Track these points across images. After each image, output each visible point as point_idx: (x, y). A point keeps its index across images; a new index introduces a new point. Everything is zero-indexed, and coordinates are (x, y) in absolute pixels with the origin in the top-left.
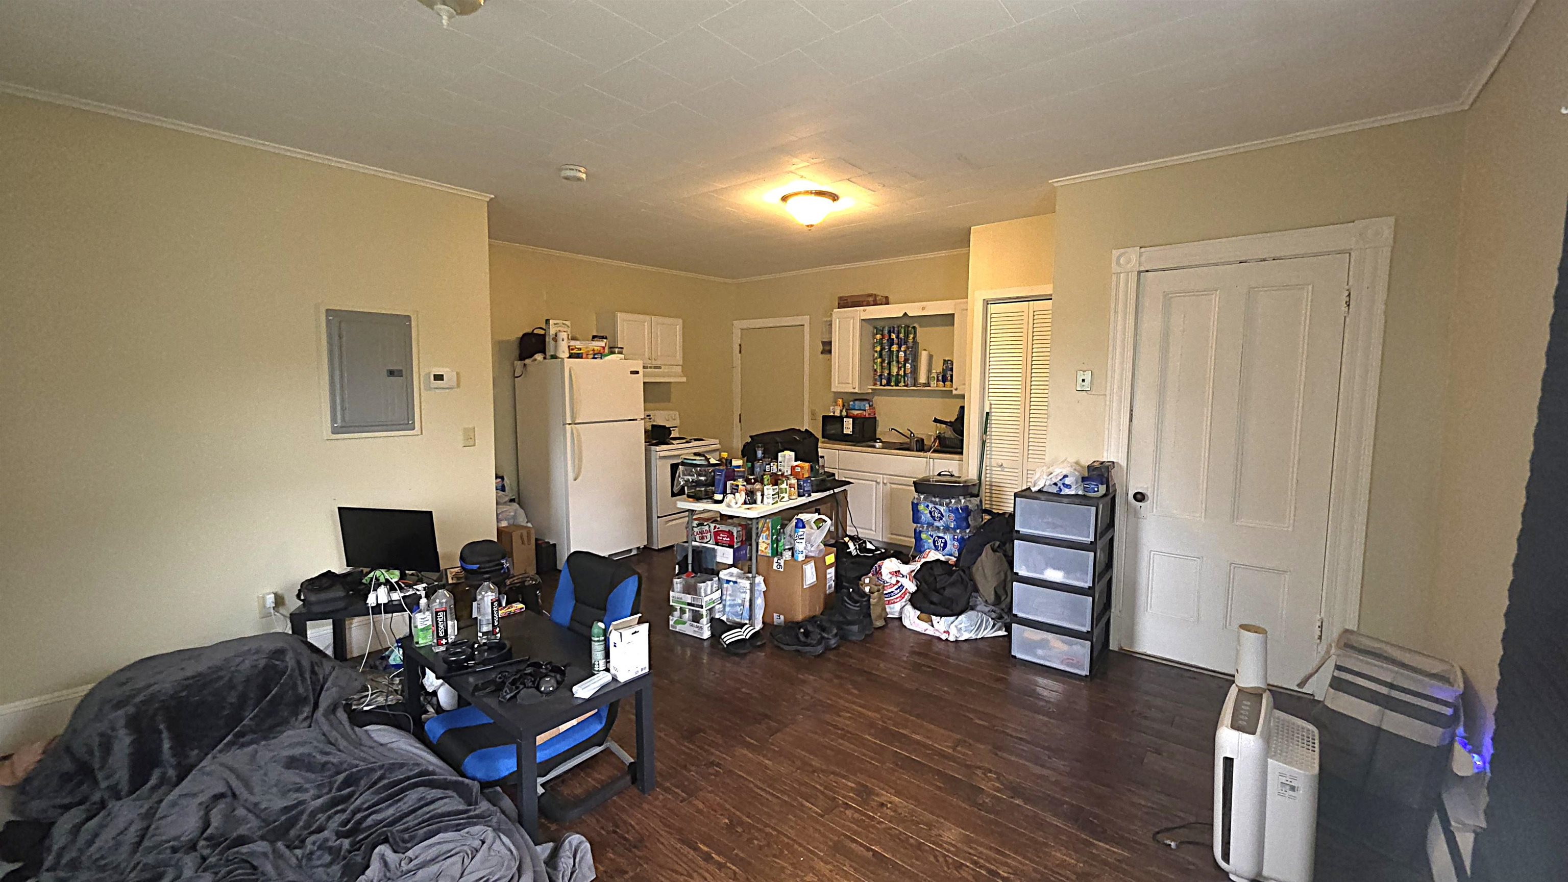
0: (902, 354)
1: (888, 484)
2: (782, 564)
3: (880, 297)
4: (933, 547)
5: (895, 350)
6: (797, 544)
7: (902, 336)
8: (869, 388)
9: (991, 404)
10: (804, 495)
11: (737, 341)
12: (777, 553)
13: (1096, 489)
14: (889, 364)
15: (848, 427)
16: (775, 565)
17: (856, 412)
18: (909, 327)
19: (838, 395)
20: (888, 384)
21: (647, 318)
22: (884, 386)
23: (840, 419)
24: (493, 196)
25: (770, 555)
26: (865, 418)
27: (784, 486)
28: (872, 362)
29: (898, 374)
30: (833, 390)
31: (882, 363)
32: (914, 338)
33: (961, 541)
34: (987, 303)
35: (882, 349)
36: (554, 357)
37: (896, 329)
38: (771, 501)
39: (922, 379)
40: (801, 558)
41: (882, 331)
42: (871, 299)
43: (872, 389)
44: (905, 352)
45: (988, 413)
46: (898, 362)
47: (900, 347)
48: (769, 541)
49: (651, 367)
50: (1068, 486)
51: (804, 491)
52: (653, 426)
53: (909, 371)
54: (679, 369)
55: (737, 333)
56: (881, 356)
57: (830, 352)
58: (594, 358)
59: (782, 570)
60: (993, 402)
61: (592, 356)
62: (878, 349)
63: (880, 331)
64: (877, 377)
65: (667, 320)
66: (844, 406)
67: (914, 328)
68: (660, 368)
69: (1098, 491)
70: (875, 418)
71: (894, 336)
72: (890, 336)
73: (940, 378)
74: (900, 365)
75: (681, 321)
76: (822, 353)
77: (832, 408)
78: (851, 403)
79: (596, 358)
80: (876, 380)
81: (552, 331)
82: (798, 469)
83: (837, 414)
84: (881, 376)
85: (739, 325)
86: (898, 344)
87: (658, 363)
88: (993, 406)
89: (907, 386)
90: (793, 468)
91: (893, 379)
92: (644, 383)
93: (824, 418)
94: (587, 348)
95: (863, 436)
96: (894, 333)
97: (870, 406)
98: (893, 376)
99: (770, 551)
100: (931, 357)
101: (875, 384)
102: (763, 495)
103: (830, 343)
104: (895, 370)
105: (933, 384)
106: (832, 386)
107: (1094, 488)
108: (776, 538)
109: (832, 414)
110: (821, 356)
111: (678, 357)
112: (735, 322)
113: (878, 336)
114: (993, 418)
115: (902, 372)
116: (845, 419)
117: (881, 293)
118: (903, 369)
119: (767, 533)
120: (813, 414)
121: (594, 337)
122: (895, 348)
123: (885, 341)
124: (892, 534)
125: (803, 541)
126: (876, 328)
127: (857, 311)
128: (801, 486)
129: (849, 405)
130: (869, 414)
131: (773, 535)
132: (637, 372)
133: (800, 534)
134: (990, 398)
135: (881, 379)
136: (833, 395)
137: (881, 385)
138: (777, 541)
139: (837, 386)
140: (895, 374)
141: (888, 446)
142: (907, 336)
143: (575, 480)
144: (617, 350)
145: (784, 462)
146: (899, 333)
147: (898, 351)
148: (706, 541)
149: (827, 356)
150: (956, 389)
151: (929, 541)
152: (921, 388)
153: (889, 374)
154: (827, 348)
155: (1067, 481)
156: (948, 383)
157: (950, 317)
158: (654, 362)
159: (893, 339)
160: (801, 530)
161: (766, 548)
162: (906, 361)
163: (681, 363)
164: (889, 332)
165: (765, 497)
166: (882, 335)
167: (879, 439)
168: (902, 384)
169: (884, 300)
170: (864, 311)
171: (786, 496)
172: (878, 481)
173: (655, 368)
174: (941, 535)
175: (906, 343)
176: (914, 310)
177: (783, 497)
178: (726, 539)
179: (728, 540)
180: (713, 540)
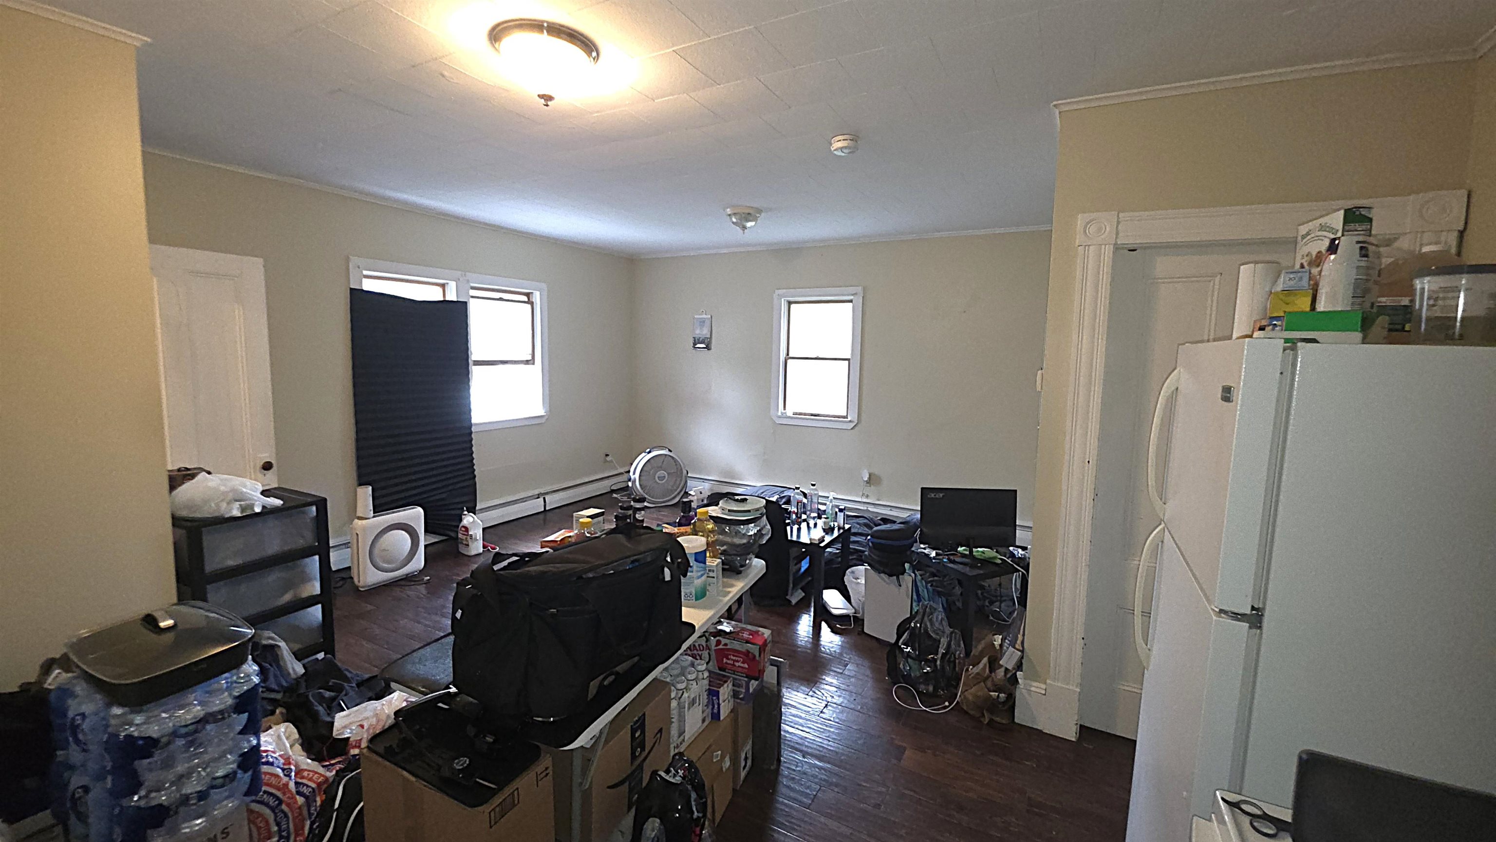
178: (742, 665)
179: (746, 666)
180: (713, 662)
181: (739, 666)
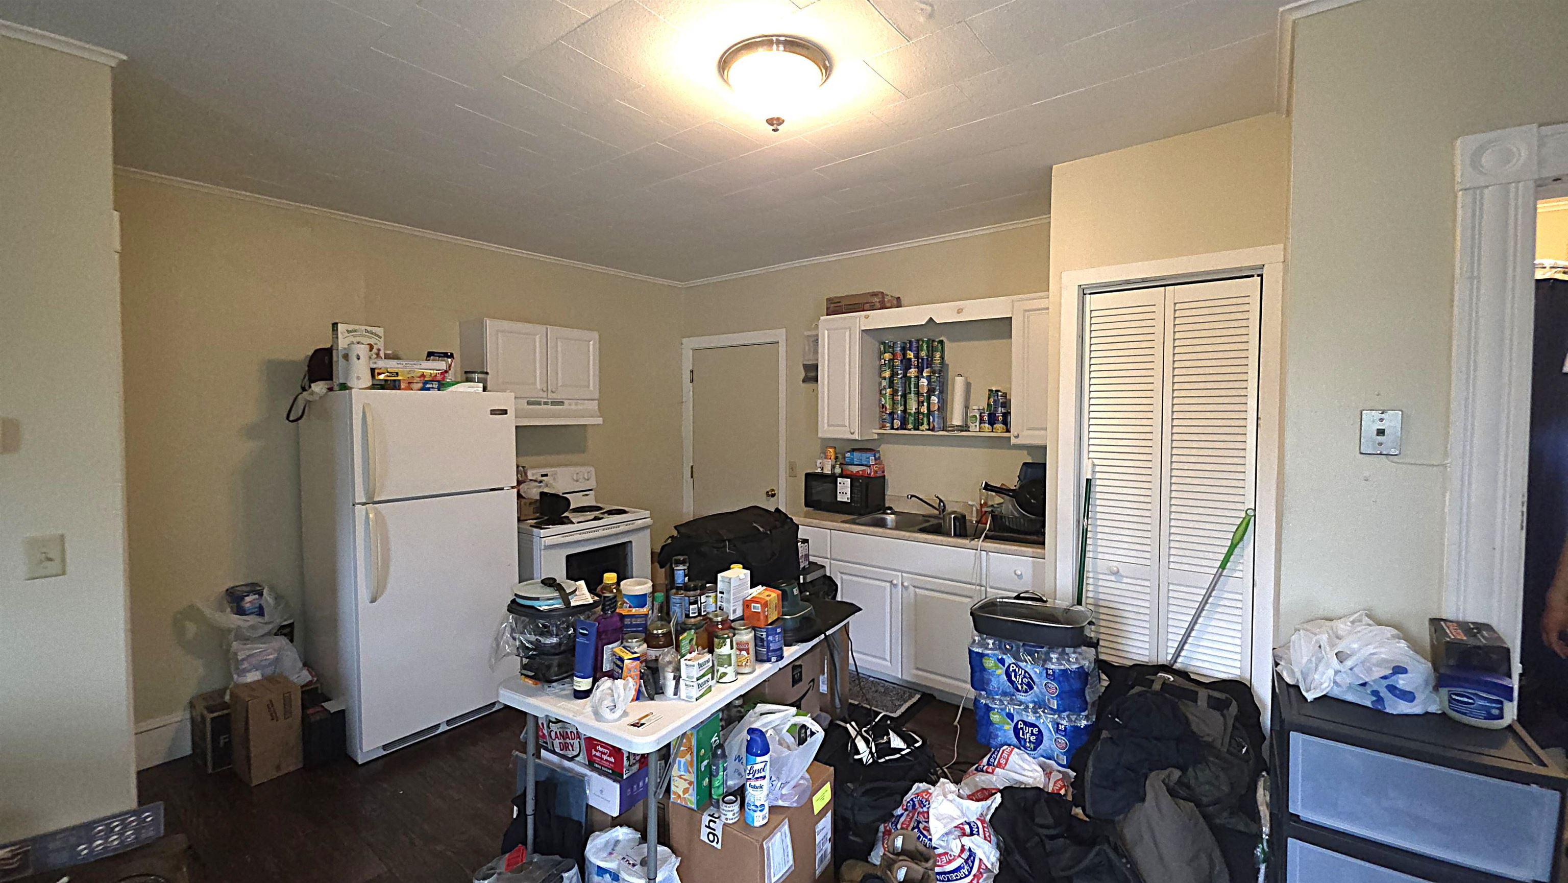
0: (924, 382)
1: (911, 589)
2: (719, 833)
3: (889, 298)
4: (1015, 741)
5: (913, 375)
6: (749, 790)
7: (923, 354)
8: (874, 432)
9: (1094, 465)
10: (769, 660)
11: (687, 366)
12: (707, 800)
13: (1496, 712)
14: (904, 396)
15: (844, 491)
16: (704, 831)
17: (855, 469)
18: (934, 341)
19: (827, 443)
20: (903, 426)
21: (539, 328)
22: (897, 429)
23: (833, 479)
24: (125, 58)
25: (694, 806)
26: (869, 477)
27: (725, 650)
28: (878, 395)
29: (918, 412)
30: (820, 435)
31: (893, 395)
32: (942, 357)
33: (1073, 733)
34: (1084, 292)
35: (894, 374)
36: (344, 387)
37: (914, 344)
38: (695, 693)
39: (957, 421)
40: (759, 819)
41: (893, 347)
42: (876, 299)
43: (878, 434)
44: (929, 378)
45: (1089, 481)
46: (918, 394)
47: (921, 371)
48: (692, 777)
49: (546, 403)
50: (1408, 696)
51: (768, 651)
52: (542, 494)
53: (936, 407)
54: (594, 405)
55: (688, 355)
56: (891, 384)
57: (816, 380)
58: (423, 389)
59: (719, 846)
60: (1097, 462)
61: (420, 385)
62: (887, 374)
63: (889, 347)
64: (886, 417)
65: (576, 333)
66: (836, 458)
67: (941, 342)
68: (561, 403)
69: (1501, 717)
70: (884, 476)
71: (911, 355)
72: (904, 355)
73: (986, 418)
74: (921, 399)
75: (596, 335)
76: (804, 381)
77: (819, 461)
78: (848, 455)
79: (428, 389)
80: (884, 420)
81: (342, 343)
82: (757, 608)
83: (828, 471)
84: (891, 414)
85: (690, 344)
86: (917, 367)
87: (557, 396)
88: (1098, 469)
89: (933, 430)
90: (747, 604)
91: (911, 419)
92: (516, 427)
93: (807, 475)
94: (409, 372)
95: (867, 507)
96: (910, 350)
97: (876, 459)
98: (910, 414)
99: (694, 799)
100: (968, 386)
101: (883, 427)
102: (677, 679)
103: (816, 367)
104: (913, 407)
105: (974, 427)
106: (820, 431)
107: (1488, 710)
108: (709, 766)
109: (819, 470)
110: (803, 385)
111: (591, 388)
112: (684, 340)
113: (887, 356)
114: (1097, 489)
115: (924, 409)
116: (839, 480)
117: (891, 291)
118: (925, 404)
119: (688, 757)
120: (792, 468)
121: (430, 354)
122: (913, 372)
123: (897, 363)
124: (918, 669)
125: (765, 783)
126: (884, 343)
127: (856, 317)
128: (762, 640)
129: (844, 458)
130: (876, 472)
131: (700, 761)
132: (505, 412)
133: (756, 767)
134: (1092, 455)
135: (893, 419)
136: (819, 441)
137: (892, 428)
138: (712, 775)
139: (826, 430)
140: (914, 410)
141: (907, 523)
142: (931, 356)
143: (373, 601)
144: (476, 376)
145: (729, 592)
146: (919, 349)
147: (918, 378)
148: (570, 754)
149: (811, 386)
150: (1017, 437)
151: (1006, 727)
152: (956, 433)
153: (905, 411)
154: (811, 374)
155: (1402, 682)
156: (999, 426)
157: (1007, 322)
158: (550, 395)
159: (910, 359)
160: (759, 759)
161: (686, 791)
162: (931, 392)
163: (597, 396)
164: (904, 350)
165: (682, 682)
166: (893, 354)
167: (890, 508)
168: (925, 426)
169: (895, 302)
170: (867, 317)
171: (730, 670)
172: (895, 582)
173: (553, 403)
174: (1031, 718)
175: (930, 365)
176: (944, 313)
177: (725, 674)
178: (609, 759)
179: (612, 760)
180: (583, 754)
181: (606, 760)
